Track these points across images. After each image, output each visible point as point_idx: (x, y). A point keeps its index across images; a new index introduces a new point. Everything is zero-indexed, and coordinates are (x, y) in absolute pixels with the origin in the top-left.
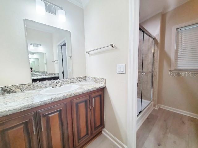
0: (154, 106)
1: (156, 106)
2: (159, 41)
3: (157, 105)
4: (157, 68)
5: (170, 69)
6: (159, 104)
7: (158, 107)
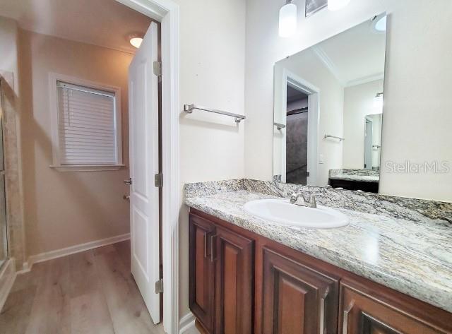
0: (19, 267)
1: (25, 264)
2: (16, 91)
3: (26, 261)
4: (17, 162)
5: (52, 164)
6: (31, 257)
7: (29, 264)
